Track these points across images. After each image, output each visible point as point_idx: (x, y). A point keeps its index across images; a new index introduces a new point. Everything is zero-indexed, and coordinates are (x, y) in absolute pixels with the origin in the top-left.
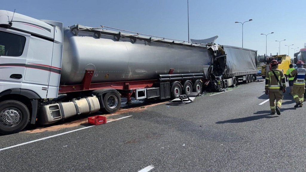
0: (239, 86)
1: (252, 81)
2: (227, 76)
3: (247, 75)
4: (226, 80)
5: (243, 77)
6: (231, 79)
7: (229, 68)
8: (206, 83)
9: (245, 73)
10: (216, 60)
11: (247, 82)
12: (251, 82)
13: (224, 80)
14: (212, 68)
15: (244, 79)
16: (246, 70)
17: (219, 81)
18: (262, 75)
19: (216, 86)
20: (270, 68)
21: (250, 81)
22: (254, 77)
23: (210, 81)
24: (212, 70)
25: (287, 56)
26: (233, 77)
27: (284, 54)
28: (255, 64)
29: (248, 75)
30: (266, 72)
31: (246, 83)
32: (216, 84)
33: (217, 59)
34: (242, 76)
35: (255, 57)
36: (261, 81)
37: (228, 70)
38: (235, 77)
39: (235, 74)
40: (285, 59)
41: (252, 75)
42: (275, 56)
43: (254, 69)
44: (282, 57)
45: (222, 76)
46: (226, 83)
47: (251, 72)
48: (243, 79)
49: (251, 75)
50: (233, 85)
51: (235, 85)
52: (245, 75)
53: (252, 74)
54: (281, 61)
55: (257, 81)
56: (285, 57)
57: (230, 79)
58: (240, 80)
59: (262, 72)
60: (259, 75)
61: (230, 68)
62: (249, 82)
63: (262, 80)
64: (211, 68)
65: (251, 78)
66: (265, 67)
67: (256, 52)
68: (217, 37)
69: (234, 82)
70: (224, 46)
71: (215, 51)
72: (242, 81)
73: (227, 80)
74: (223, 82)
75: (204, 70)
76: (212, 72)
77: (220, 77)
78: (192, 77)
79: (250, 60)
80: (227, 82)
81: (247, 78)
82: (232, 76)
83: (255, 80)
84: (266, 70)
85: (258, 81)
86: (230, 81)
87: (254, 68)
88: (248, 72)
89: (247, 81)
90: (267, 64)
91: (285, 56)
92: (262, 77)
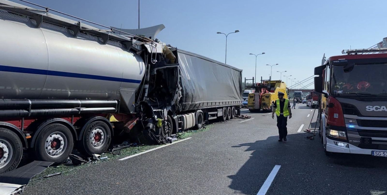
0: (209, 127)
1: (233, 116)
2: (183, 109)
3: (225, 107)
4: (180, 116)
5: (217, 111)
6: (193, 114)
7: (187, 94)
8: (129, 124)
9: (221, 104)
10: (155, 73)
11: (225, 119)
12: (232, 118)
13: (175, 117)
14: (147, 91)
15: (220, 114)
16: (223, 99)
17: (161, 120)
18: (249, 108)
19: (152, 130)
20: (260, 98)
21: (229, 117)
22: (236, 111)
23: (140, 118)
24: (146, 95)
25: (283, 82)
26: (198, 111)
27: (279, 80)
28: (239, 91)
29: (227, 107)
30: (254, 103)
31: (223, 121)
32: (151, 125)
33: (157, 71)
34: (215, 109)
35: (239, 79)
36: (247, 118)
37: (185, 97)
38: (201, 111)
39: (201, 105)
40: (279, 87)
41: (233, 108)
42: (267, 82)
43: (236, 98)
44: (275, 84)
45: (170, 108)
46: (180, 124)
47: (232, 103)
48: (217, 114)
49: (231, 107)
50: (196, 126)
51: (200, 125)
52: (222, 108)
53: (234, 106)
54: (275, 89)
55: (240, 118)
56: (280, 84)
57: (190, 114)
58: (213, 115)
59: (249, 102)
60: (245, 106)
61: (190, 94)
62: (227, 119)
63: (248, 115)
64: (144, 90)
65: (231, 113)
66: (253, 96)
67: (241, 72)
68: (161, 27)
69: (199, 120)
70: (178, 51)
71: (154, 54)
72: (215, 118)
73: (184, 116)
74: (173, 120)
75: (122, 93)
76: (144, 98)
77: (165, 112)
78: (75, 109)
79: (231, 84)
80: (183, 120)
81: (225, 113)
82: (196, 109)
83: (238, 115)
84: (254, 100)
85: (243, 118)
86: (190, 119)
87: (238, 97)
88: (227, 103)
89: (225, 116)
90: (255, 92)
91: (279, 82)
92: (248, 110)
